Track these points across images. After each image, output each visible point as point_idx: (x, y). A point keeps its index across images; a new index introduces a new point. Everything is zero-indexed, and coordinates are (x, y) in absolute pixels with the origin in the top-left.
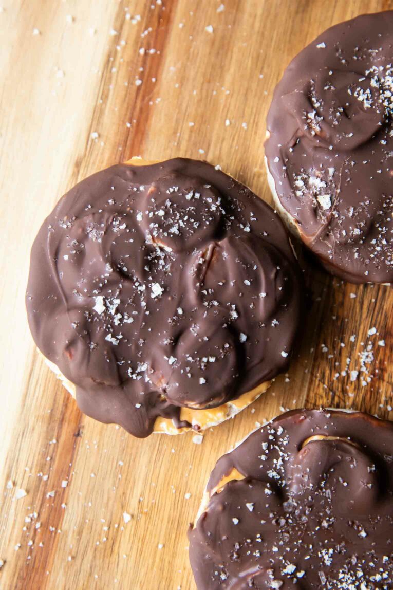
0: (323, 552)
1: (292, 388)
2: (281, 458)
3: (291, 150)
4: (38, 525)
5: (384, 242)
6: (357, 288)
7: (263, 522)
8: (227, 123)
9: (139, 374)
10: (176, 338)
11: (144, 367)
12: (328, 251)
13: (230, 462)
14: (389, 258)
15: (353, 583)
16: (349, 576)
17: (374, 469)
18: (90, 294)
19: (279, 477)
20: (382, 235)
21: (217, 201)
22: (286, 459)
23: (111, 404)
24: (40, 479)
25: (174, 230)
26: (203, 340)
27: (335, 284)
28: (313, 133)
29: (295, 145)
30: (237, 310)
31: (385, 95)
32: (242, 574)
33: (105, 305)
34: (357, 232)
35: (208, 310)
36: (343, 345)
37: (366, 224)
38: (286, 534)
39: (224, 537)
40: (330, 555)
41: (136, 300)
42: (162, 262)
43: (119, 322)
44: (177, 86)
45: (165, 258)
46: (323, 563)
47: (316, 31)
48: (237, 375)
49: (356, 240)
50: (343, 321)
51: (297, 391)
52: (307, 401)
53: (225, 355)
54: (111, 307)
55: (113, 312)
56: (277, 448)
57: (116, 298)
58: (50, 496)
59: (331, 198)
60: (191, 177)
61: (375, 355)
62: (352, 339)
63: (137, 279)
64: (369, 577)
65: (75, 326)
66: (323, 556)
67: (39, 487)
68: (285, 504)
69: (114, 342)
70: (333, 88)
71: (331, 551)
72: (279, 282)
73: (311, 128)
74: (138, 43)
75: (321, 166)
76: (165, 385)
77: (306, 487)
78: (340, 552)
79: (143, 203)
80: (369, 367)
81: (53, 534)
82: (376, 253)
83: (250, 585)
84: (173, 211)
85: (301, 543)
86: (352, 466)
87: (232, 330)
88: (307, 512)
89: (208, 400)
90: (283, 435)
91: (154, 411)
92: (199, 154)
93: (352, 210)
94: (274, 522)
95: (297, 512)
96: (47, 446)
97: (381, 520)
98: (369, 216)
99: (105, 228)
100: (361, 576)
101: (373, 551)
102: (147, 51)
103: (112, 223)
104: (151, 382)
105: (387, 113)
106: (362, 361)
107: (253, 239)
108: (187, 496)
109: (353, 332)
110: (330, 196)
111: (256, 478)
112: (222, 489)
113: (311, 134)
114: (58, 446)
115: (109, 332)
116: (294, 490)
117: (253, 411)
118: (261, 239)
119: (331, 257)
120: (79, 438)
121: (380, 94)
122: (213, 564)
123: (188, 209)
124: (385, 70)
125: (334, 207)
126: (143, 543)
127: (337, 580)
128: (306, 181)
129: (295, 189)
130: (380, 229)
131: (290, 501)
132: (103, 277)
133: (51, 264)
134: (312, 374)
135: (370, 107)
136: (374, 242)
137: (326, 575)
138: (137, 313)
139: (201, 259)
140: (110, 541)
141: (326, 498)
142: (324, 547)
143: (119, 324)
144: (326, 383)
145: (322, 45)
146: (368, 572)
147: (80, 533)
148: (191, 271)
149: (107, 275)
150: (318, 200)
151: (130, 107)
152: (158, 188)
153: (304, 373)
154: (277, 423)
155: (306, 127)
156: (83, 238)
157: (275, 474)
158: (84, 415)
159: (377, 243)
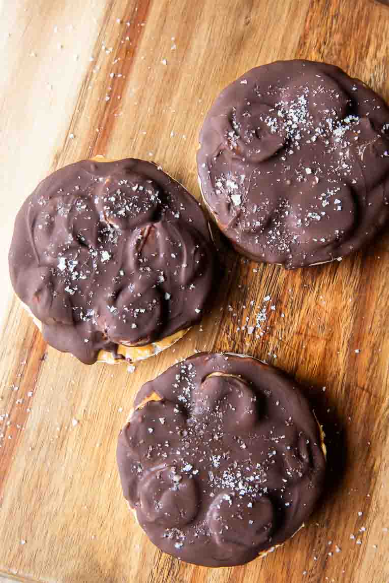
0: (214, 457)
1: (204, 336)
2: (189, 387)
3: (215, 159)
4: (8, 423)
5: (278, 233)
6: (259, 266)
7: (171, 432)
8: (172, 134)
9: (88, 317)
10: (117, 294)
11: (92, 313)
12: (236, 236)
13: (151, 387)
14: (281, 246)
15: (234, 481)
16: (231, 476)
17: (255, 400)
18: (56, 256)
19: (186, 401)
20: (277, 228)
21: (156, 193)
22: (193, 388)
23: (67, 337)
24: (12, 389)
25: (122, 212)
26: (137, 296)
27: (243, 261)
28: (232, 148)
29: (218, 155)
30: (164, 275)
31: (288, 124)
32: (153, 469)
33: (66, 264)
34: (258, 224)
35: (142, 274)
36: (244, 307)
37: (265, 219)
38: (186, 442)
39: (142, 442)
40: (218, 460)
41: (90, 263)
42: (111, 235)
43: (76, 278)
44: (136, 103)
45: (114, 233)
46: (213, 465)
47: (244, 70)
48: (161, 324)
49: (257, 230)
50: (246, 289)
51: (207, 338)
52: (214, 346)
53: (152, 309)
54: (71, 266)
55: (72, 270)
56: (187, 379)
57: (75, 260)
58: (19, 403)
59: (241, 197)
60: (137, 173)
61: (268, 316)
62: (252, 303)
63: (92, 247)
64: (246, 478)
65: (43, 278)
66: (213, 460)
67: (11, 395)
68: (188, 421)
69: (71, 291)
70: (249, 115)
71: (219, 457)
72: (197, 257)
73: (230, 144)
74: (109, 69)
75: (236, 173)
76: (106, 327)
77: (205, 409)
78: (226, 458)
79: (100, 190)
80: (262, 324)
81: (19, 430)
82: (271, 241)
83: (158, 478)
84: (122, 199)
85: (197, 450)
86: (240, 396)
87: (160, 290)
88: (204, 428)
89: (137, 340)
90: (191, 371)
91: (98, 346)
92: (149, 157)
93: (255, 207)
94: (179, 433)
95: (197, 427)
96: (19, 366)
97: (258, 437)
98: (268, 213)
99: (70, 208)
100: (240, 477)
101: (250, 460)
102: (116, 76)
103: (76, 204)
104: (96, 324)
105: (288, 137)
106: (257, 320)
107: (181, 224)
108: (121, 410)
109: (253, 298)
110: (240, 196)
111: (169, 400)
112: (143, 407)
113: (230, 148)
114: (27, 366)
115: (68, 284)
116: (196, 411)
117: (174, 351)
118: (187, 224)
119: (238, 241)
120: (43, 361)
121: (284, 122)
122: (132, 460)
123: (133, 198)
124: (290, 104)
125: (243, 204)
126: (85, 442)
127: (222, 478)
128: (224, 183)
129: (215, 188)
130: (276, 223)
131: (192, 418)
132: (66, 243)
133: (29, 231)
134: (220, 327)
135: (275, 131)
136: (271, 232)
137: (214, 474)
138: (89, 272)
139: (140, 236)
140: (61, 439)
141: (219, 419)
142: (214, 454)
143: (76, 280)
144: (230, 334)
145: (245, 82)
146: (245, 474)
147: (39, 431)
148: (132, 244)
149: (70, 242)
150: (232, 198)
151: (100, 117)
152: (112, 180)
153: (214, 326)
154: (188, 361)
155: (226, 143)
156: (54, 213)
157: (183, 398)
158: (48, 345)
159: (273, 233)
